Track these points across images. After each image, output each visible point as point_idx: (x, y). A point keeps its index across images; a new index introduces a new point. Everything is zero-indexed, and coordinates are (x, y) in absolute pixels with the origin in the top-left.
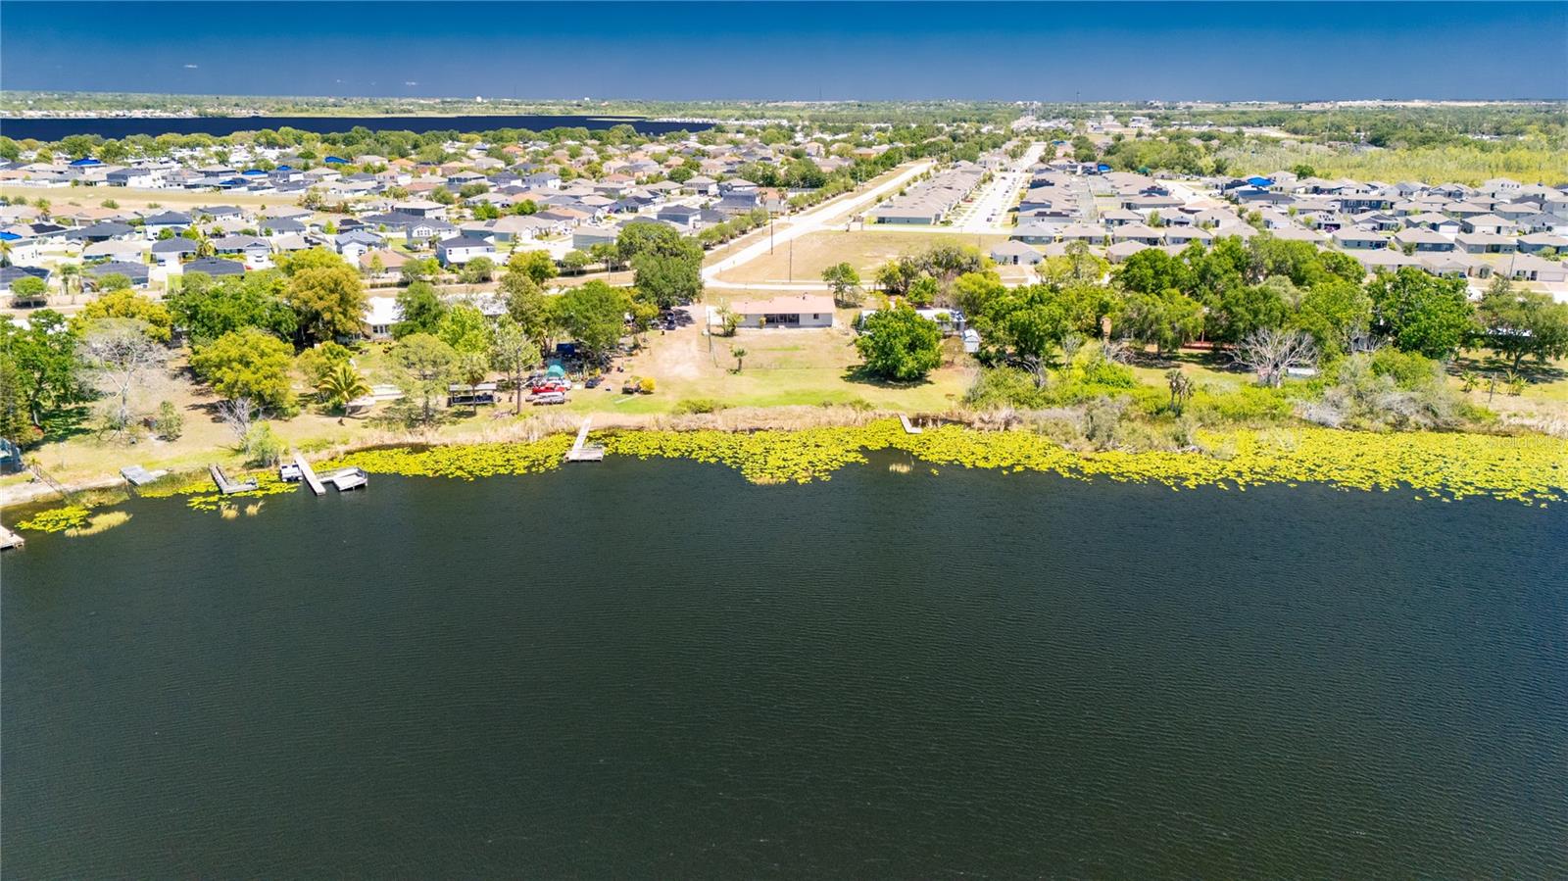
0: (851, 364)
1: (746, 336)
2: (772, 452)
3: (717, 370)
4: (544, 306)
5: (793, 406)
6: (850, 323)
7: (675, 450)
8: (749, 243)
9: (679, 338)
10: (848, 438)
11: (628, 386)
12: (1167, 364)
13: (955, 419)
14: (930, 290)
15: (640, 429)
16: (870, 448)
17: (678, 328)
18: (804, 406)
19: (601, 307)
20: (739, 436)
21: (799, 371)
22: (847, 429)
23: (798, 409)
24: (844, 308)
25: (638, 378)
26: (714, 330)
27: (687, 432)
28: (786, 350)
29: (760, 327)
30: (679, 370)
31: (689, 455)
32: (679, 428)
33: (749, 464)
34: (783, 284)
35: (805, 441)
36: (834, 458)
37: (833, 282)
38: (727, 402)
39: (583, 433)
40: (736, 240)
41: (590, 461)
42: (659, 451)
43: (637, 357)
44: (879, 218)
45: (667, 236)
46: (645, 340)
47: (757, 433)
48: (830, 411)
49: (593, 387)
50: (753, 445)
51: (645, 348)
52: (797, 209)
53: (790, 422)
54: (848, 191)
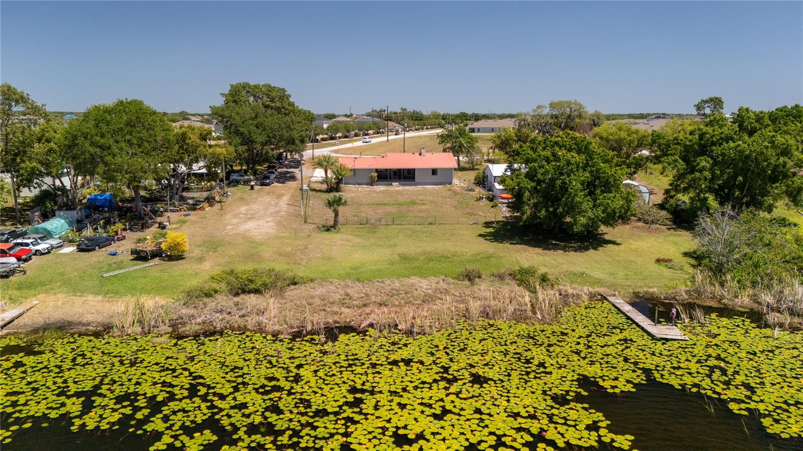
0: (488, 220)
1: (351, 191)
2: (369, 404)
3: (305, 226)
5: (415, 280)
6: (473, 181)
9: (268, 193)
10: (538, 354)
11: (141, 247)
13: (716, 305)
15: (102, 332)
16: (606, 386)
18: (433, 279)
20: (302, 349)
21: (418, 228)
22: (524, 328)
23: (424, 285)
24: (462, 171)
26: (316, 186)
28: (400, 204)
29: (371, 184)
37: (448, 146)
43: (197, 212)
45: (274, 95)
46: (224, 195)
47: (342, 337)
48: (482, 288)
49: (89, 251)
50: (325, 380)
51: (220, 202)
53: (410, 312)
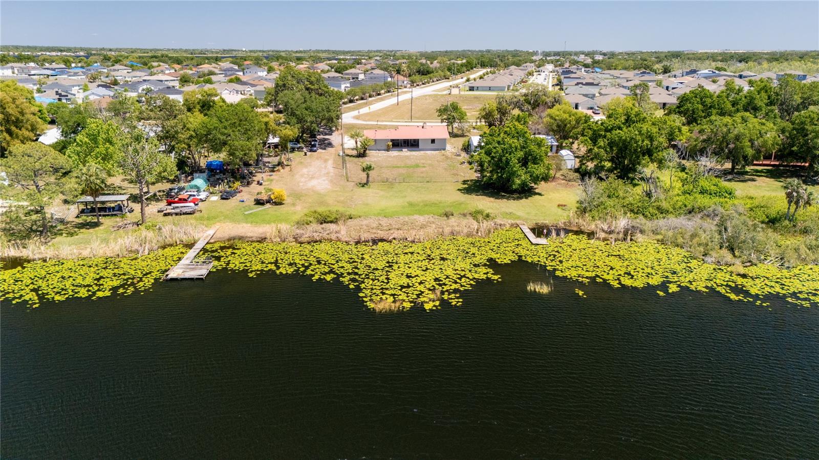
0: (465, 178)
1: (375, 157)
2: (395, 266)
3: (348, 183)
4: (189, 126)
5: (416, 217)
6: (461, 147)
7: (290, 264)
8: (382, 99)
9: (317, 158)
10: (473, 250)
11: (259, 197)
12: (742, 178)
13: (575, 229)
14: (522, 122)
15: (262, 240)
16: (499, 261)
17: (320, 151)
18: (427, 216)
19: (240, 125)
20: (362, 248)
21: (420, 185)
22: (470, 240)
23: (421, 219)
24: (454, 137)
25: (270, 190)
26: (348, 152)
27: (309, 243)
28: (408, 167)
29: (388, 150)
30: (313, 183)
31: (305, 271)
32: (302, 239)
33: (369, 283)
34: (406, 122)
35: (429, 253)
36: (463, 273)
37: (445, 117)
38: (352, 212)
39: (199, 245)
40: (373, 98)
41: (192, 279)
42: (273, 267)
43: (278, 173)
44: (470, 87)
45: (313, 79)
46: (288, 160)
47: (380, 243)
48: (453, 221)
49: (227, 199)
50: (375, 259)
51: (288, 165)
52: (415, 85)
53: (413, 233)
54: (446, 79)
